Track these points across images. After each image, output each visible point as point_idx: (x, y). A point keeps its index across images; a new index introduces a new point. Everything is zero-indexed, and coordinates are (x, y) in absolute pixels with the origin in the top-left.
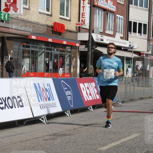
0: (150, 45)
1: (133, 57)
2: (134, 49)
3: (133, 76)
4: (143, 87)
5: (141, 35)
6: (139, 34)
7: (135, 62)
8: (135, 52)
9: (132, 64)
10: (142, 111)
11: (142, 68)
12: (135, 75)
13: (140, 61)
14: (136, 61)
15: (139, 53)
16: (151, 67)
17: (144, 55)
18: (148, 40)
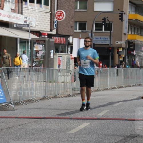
0: (54, 22)
1: (30, 39)
2: (31, 27)
3: (30, 67)
4: (45, 83)
5: (41, 7)
6: (39, 5)
7: (33, 46)
8: (33, 32)
9: (29, 49)
11: (44, 55)
12: (34, 65)
13: (40, 44)
14: (35, 45)
15: (38, 33)
16: (56, 54)
17: (46, 37)
18: (51, 14)
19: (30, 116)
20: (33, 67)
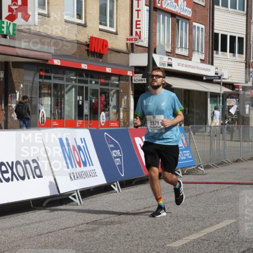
0: (249, 72)
1: (222, 92)
2: (223, 79)
3: (222, 124)
4: (239, 143)
6: (232, 54)
7: (226, 101)
8: (226, 85)
9: (221, 105)
10: (238, 182)
11: (238, 110)
12: (226, 122)
13: (233, 98)
14: (228, 99)
15: (231, 86)
17: (241, 89)
18: (246, 64)
19: (222, 181)
20: (225, 124)
